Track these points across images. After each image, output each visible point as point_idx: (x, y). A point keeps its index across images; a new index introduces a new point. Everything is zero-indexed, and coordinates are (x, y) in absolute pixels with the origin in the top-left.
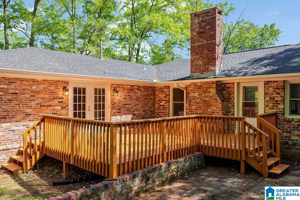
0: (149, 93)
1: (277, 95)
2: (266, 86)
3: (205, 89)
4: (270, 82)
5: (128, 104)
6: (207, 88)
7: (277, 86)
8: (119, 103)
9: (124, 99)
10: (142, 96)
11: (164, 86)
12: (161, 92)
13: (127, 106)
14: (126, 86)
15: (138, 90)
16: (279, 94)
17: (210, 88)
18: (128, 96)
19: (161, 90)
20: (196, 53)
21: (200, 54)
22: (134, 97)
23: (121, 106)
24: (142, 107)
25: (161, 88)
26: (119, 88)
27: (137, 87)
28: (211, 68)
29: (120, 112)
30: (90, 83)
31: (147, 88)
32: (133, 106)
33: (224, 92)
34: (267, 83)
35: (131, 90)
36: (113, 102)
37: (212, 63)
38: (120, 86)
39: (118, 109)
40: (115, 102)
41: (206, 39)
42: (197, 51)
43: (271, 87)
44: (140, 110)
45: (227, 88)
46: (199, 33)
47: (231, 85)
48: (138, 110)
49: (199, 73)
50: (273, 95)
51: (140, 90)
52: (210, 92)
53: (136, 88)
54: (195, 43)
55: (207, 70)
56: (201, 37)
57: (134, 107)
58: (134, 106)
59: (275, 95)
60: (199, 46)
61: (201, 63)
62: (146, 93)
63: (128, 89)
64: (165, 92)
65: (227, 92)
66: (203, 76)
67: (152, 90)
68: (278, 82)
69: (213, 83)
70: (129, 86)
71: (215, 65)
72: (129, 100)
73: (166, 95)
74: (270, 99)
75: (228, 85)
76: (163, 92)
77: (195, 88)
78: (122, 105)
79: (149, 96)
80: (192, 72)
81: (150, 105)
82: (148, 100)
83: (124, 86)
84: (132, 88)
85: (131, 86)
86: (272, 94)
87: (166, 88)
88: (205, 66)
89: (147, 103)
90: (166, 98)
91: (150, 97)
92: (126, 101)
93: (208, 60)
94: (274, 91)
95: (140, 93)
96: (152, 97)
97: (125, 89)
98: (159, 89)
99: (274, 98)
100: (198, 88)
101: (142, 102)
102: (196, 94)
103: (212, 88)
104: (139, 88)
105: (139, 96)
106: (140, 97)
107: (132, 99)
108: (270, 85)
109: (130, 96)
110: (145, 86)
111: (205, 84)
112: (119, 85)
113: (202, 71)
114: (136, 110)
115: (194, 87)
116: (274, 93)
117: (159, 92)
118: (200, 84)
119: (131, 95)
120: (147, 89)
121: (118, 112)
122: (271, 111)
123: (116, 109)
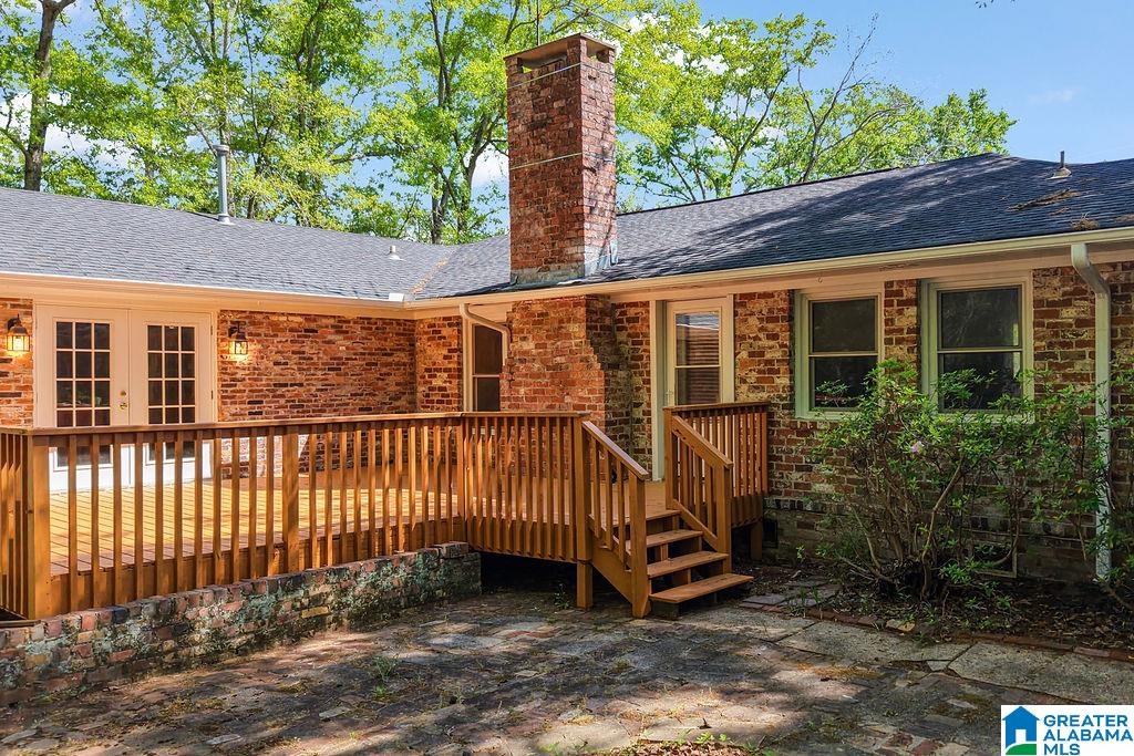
0: (389, 345)
1: (771, 343)
2: (740, 311)
3: (556, 325)
4: (751, 296)
5: (292, 385)
6: (561, 321)
7: (771, 311)
8: (256, 380)
9: (276, 364)
10: (355, 354)
11: (445, 319)
12: (433, 339)
13: (290, 392)
14: (284, 318)
15: (338, 332)
16: (774, 337)
17: (569, 321)
18: (293, 353)
19: (435, 332)
20: (526, 197)
21: (538, 202)
22: (319, 358)
23: (262, 390)
24: (356, 395)
25: (434, 325)
26: (253, 323)
27: (332, 321)
28: (571, 250)
29: (261, 413)
30: (127, 306)
31: (380, 324)
32: (318, 390)
33: (622, 336)
34: (741, 301)
35: (306, 331)
36: (226, 377)
37: (572, 234)
38: (259, 317)
39: (249, 403)
40: (238, 376)
41: (554, 148)
42: (528, 191)
43: (752, 314)
44: (348, 404)
45: (629, 320)
46: (533, 126)
47: (639, 310)
48: (338, 405)
49: (535, 270)
50: (760, 343)
51: (347, 332)
52: (568, 336)
53: (327, 327)
54: (522, 161)
55: (558, 257)
56: (539, 140)
57: (318, 393)
58: (322, 390)
59: (765, 342)
60: (532, 173)
61: (541, 231)
62: (374, 343)
63: (291, 330)
64: (444, 338)
65: (629, 335)
66: (549, 277)
67: (403, 334)
68: (771, 295)
69: (576, 302)
70: (299, 319)
71: (579, 239)
72: (299, 369)
73: (450, 351)
74: (751, 354)
75: (632, 312)
76: (440, 338)
77: (526, 323)
78: (268, 385)
79: (386, 355)
80: (515, 264)
81: (393, 388)
82: (384, 370)
83: (275, 318)
84: (310, 326)
85: (308, 317)
86: (756, 338)
87: (450, 325)
88: (553, 244)
89: (378, 379)
90: (449, 363)
91: (390, 359)
92: (285, 372)
93: (562, 223)
94: (762, 329)
95: (348, 343)
96: (402, 357)
97: (283, 330)
98: (426, 329)
99: (762, 354)
100: (535, 323)
101: (354, 377)
102: (529, 346)
103: (576, 321)
104: (341, 324)
105: (339, 355)
106: (347, 359)
107: (314, 364)
108: (750, 306)
109: (304, 353)
110: (370, 319)
111: (555, 306)
112: (251, 312)
113: (546, 261)
114: (331, 406)
115: (522, 317)
116: (761, 335)
117: (429, 339)
118: (538, 308)
119: (306, 349)
120: (377, 328)
121: (250, 413)
122: (754, 397)
123: (242, 403)
